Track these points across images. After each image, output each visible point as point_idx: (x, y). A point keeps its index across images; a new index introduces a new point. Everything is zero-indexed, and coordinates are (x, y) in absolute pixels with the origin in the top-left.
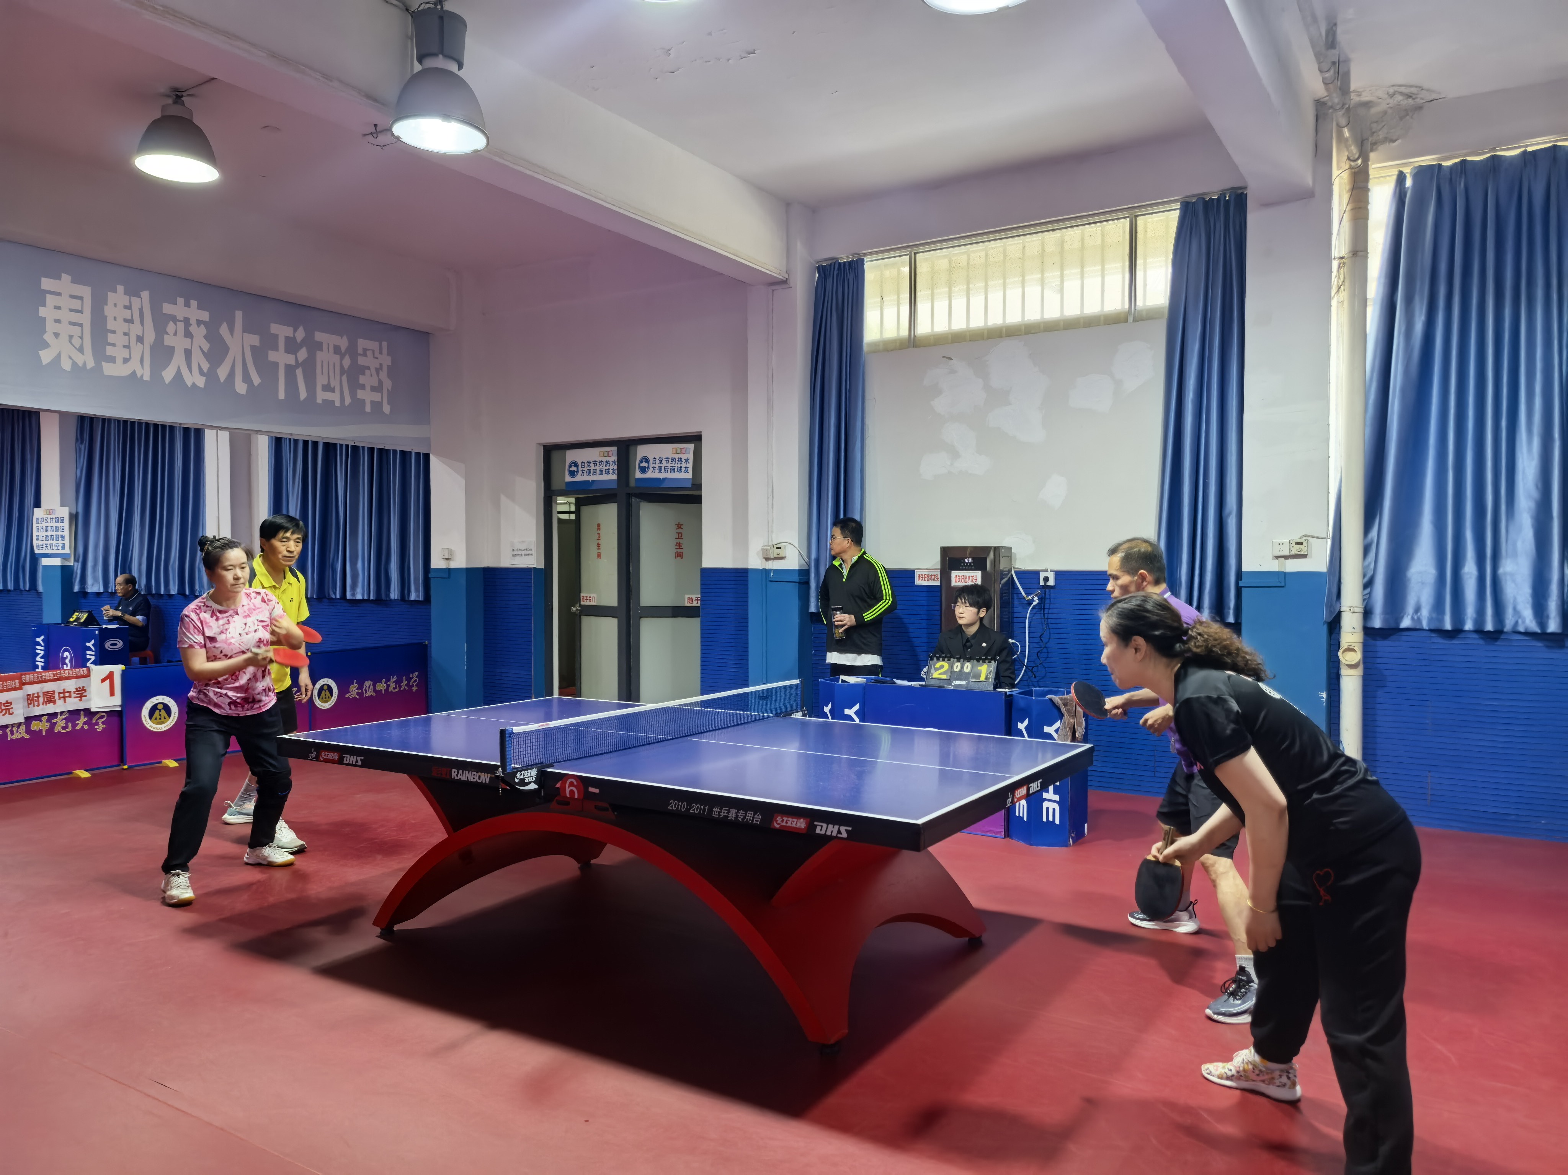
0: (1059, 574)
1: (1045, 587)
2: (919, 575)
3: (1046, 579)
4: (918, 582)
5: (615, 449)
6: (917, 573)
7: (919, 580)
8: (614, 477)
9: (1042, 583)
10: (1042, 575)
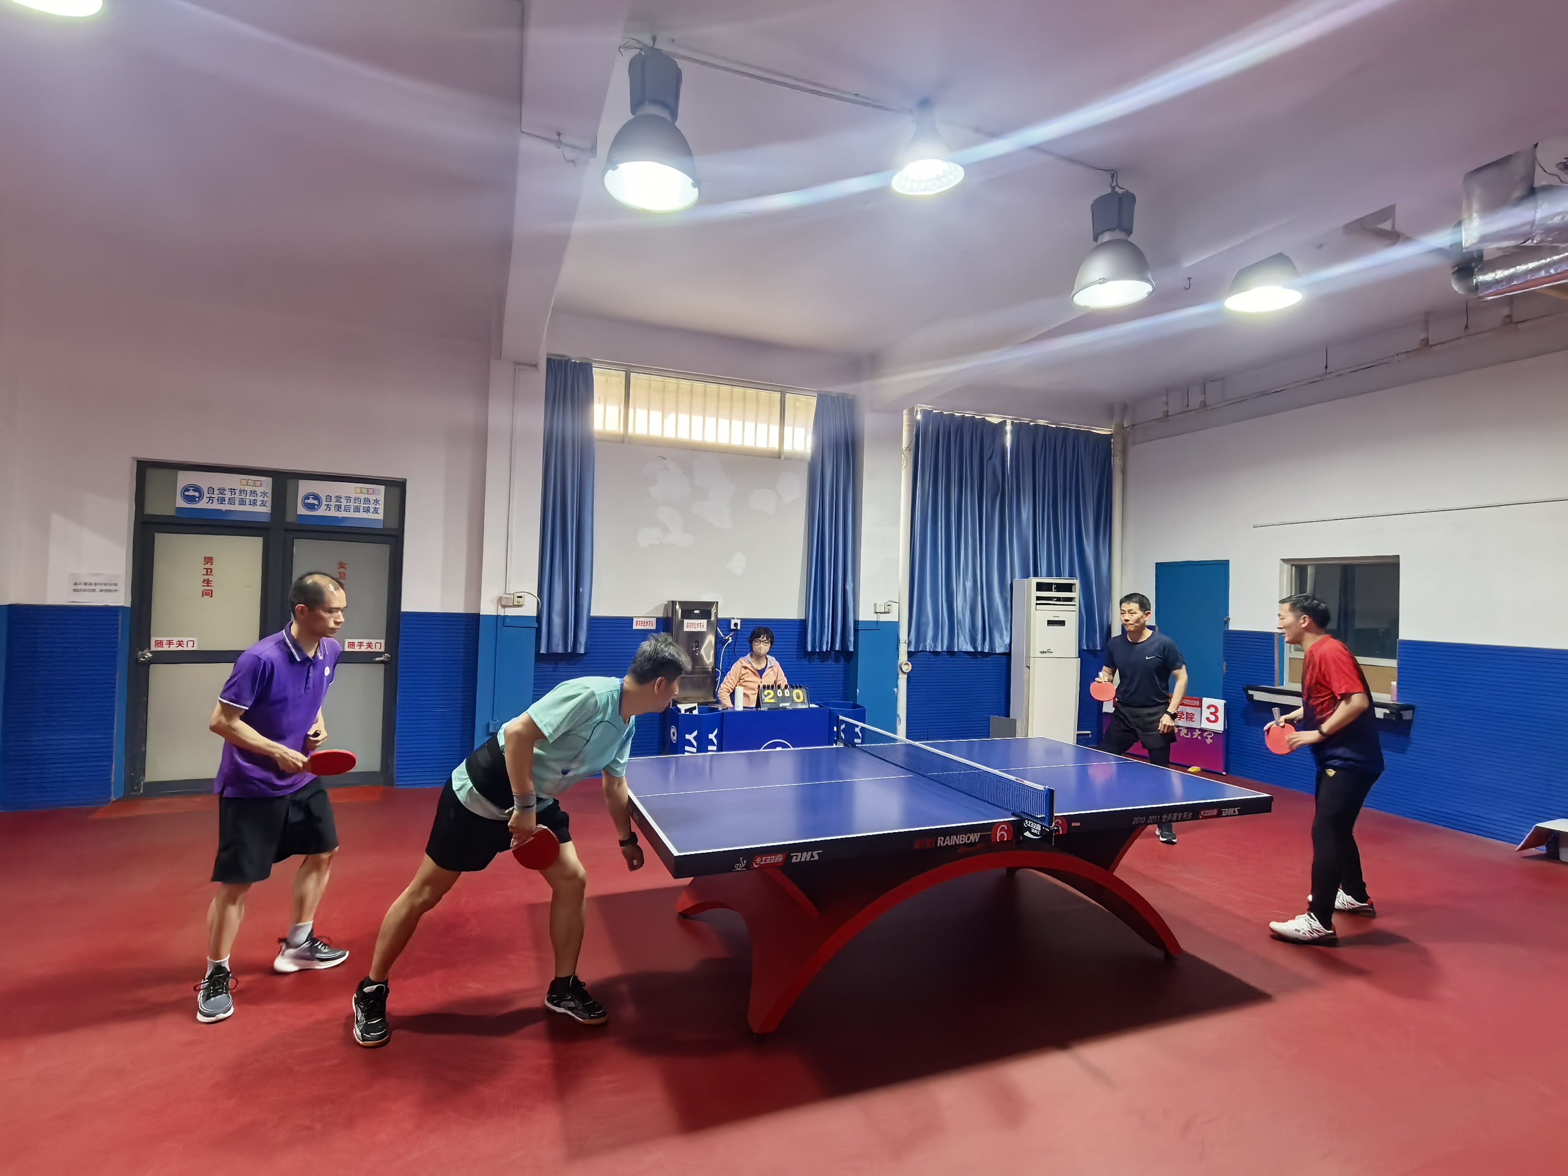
0: (743, 621)
1: (736, 630)
2: (637, 621)
3: (736, 625)
4: (635, 627)
5: (270, 480)
6: (635, 620)
7: (636, 625)
8: (267, 509)
9: (733, 627)
10: (733, 622)
